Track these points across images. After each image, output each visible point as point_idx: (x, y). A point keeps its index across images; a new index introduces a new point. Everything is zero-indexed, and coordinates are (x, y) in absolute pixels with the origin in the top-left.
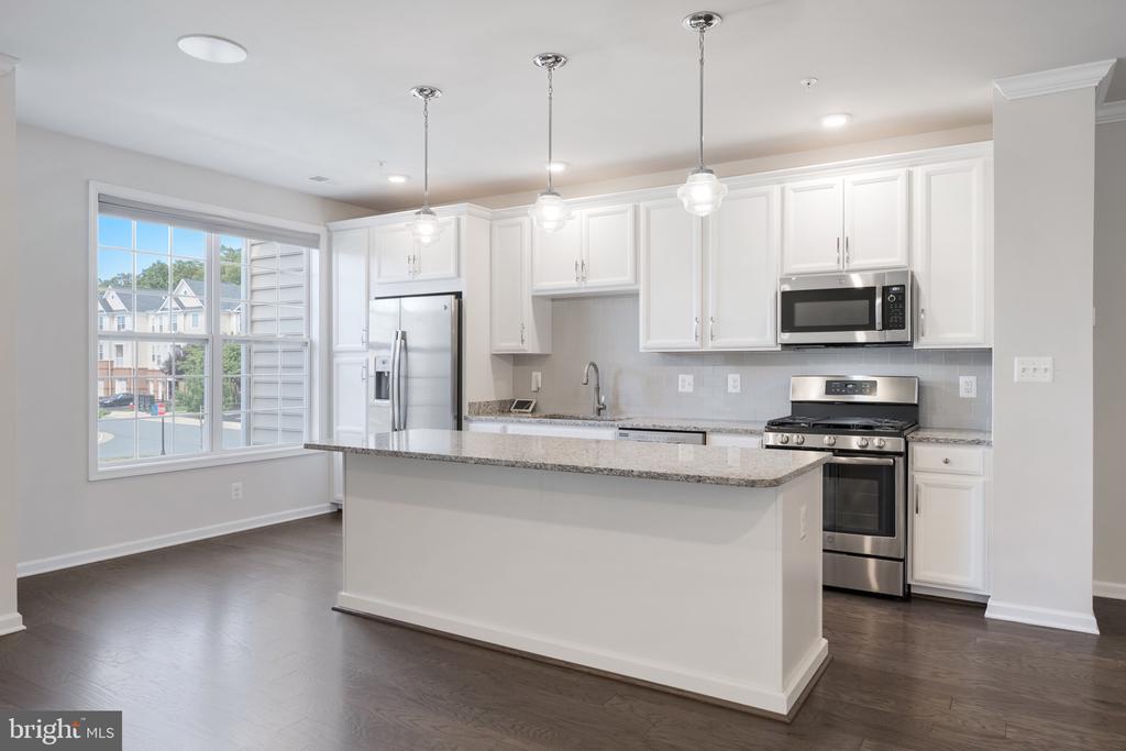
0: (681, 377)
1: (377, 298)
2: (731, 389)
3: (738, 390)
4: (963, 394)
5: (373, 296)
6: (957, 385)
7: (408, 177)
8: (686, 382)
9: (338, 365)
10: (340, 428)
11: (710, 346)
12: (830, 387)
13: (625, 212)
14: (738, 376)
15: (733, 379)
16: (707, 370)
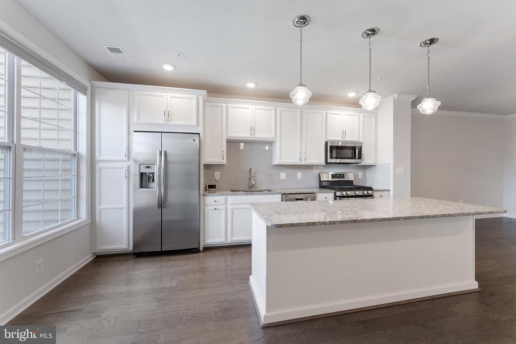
0: (281, 173)
1: (135, 131)
2: (298, 178)
3: (301, 178)
4: (359, 178)
5: (132, 130)
6: (358, 175)
7: (175, 67)
8: (283, 175)
9: (100, 169)
10: (102, 206)
11: (303, 163)
12: (333, 176)
13: (271, 110)
14: (301, 173)
15: (299, 175)
16: (292, 171)
